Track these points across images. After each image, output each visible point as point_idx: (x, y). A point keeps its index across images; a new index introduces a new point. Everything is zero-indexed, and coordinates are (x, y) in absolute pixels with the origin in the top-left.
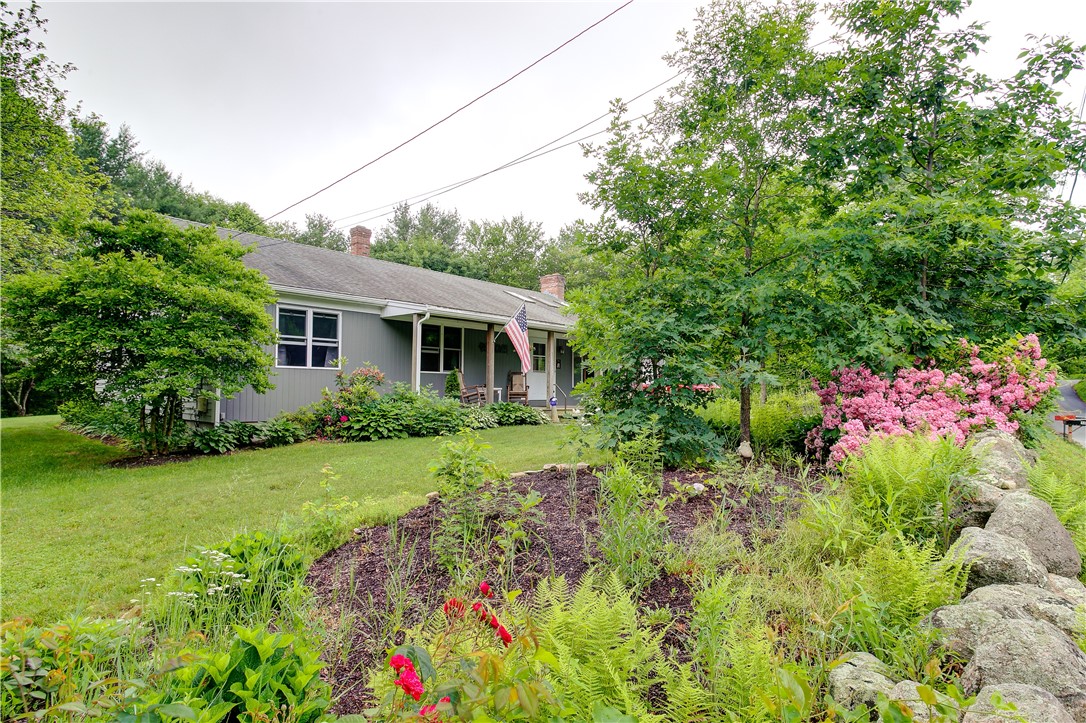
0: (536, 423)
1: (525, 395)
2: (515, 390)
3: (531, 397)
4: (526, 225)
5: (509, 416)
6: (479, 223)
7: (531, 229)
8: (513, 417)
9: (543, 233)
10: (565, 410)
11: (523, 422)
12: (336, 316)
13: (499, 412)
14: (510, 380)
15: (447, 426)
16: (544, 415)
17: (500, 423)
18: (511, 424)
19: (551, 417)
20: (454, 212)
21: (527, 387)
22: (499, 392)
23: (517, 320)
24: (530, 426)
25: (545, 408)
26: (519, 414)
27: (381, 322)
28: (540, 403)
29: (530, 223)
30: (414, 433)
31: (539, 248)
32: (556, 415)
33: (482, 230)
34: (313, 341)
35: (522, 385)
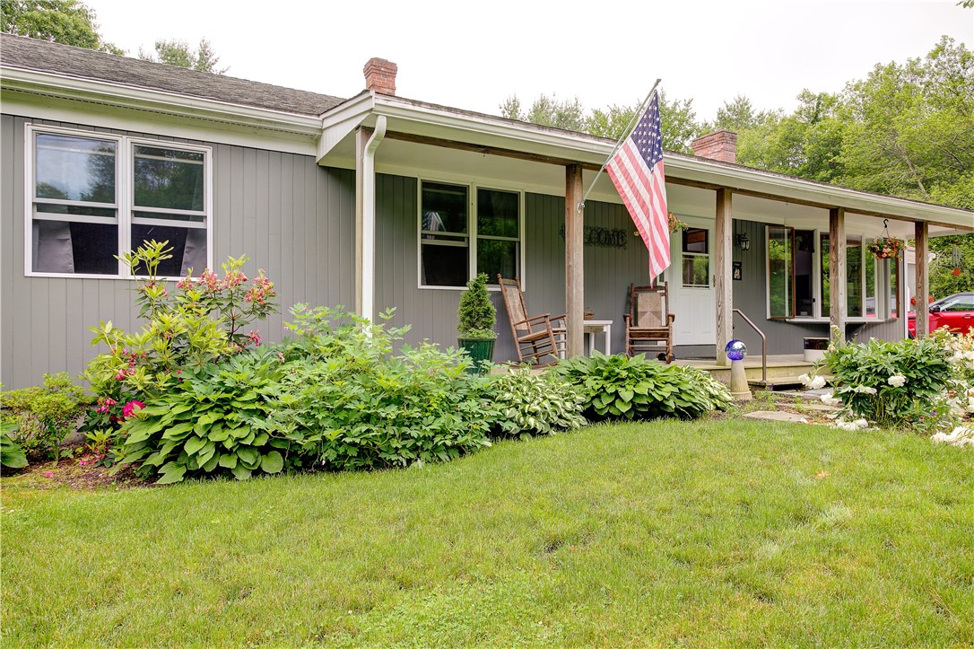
0: (690, 413)
1: (665, 334)
2: (644, 324)
3: (679, 336)
4: (669, 105)
5: (616, 395)
6: (606, 111)
7: (678, 111)
8: (627, 395)
9: (693, 115)
10: (764, 368)
11: (653, 410)
12: (201, 157)
13: (590, 382)
14: (632, 304)
15: (404, 437)
16: (715, 386)
17: (591, 415)
18: (622, 417)
19: (732, 387)
20: (574, 102)
21: (671, 317)
22: (607, 329)
23: (635, 138)
24: (676, 424)
25: (711, 365)
26: (644, 388)
27: (318, 170)
28: (703, 353)
29: (676, 104)
30: (303, 462)
31: (689, 134)
32: (743, 380)
33: (610, 120)
34: (136, 214)
35: (657, 314)
